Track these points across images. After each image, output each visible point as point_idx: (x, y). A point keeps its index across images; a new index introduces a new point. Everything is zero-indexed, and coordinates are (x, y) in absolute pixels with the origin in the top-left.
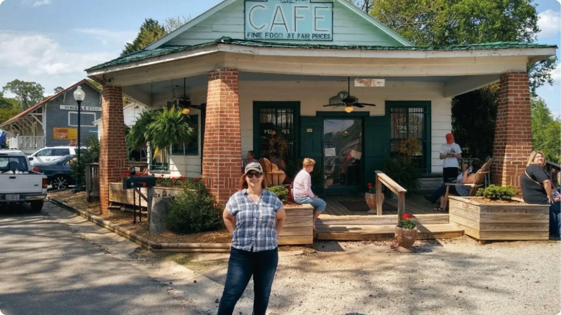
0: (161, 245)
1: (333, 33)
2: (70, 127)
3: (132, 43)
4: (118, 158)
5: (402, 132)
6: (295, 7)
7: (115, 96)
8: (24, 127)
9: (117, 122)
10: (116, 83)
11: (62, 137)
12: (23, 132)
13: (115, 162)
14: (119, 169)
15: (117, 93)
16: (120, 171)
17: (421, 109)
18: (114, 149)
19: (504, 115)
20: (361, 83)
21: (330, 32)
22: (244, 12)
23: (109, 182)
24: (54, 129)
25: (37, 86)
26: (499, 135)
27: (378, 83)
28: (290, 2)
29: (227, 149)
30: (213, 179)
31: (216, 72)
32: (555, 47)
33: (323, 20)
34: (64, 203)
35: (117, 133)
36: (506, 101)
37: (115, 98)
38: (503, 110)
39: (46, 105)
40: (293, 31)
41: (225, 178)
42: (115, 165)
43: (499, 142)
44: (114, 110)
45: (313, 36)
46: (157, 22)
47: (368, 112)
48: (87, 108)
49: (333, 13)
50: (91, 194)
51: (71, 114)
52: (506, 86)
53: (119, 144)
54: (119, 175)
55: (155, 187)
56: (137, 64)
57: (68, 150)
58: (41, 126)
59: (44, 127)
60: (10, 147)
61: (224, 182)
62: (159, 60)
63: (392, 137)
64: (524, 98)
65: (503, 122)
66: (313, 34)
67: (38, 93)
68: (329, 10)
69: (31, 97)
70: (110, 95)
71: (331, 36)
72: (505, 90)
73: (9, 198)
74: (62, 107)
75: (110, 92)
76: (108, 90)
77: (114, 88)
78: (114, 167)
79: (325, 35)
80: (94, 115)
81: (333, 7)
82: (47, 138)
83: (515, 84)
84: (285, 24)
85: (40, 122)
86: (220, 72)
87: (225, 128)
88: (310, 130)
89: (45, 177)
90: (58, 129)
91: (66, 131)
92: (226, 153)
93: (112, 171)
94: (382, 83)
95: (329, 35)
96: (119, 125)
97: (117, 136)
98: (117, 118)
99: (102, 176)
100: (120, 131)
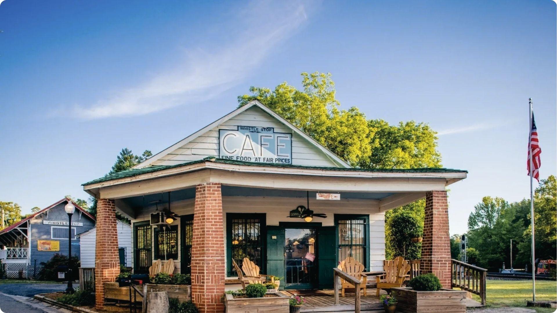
1: (292, 158)
2: (53, 240)
4: (112, 261)
5: (347, 239)
6: (261, 136)
7: (109, 207)
9: (111, 230)
10: (110, 196)
11: (45, 248)
13: (110, 265)
15: (110, 205)
16: (114, 272)
17: (362, 221)
18: (109, 253)
19: (429, 224)
20: (322, 196)
21: (289, 158)
22: (219, 138)
23: (104, 281)
24: (38, 241)
25: (15, 206)
26: (426, 239)
27: (335, 197)
28: (257, 132)
29: (212, 250)
30: (200, 276)
31: (203, 186)
32: (466, 172)
33: (284, 147)
36: (431, 213)
37: (109, 210)
38: (429, 220)
39: (31, 221)
40: (260, 156)
41: (211, 275)
43: (426, 245)
44: (108, 220)
45: (276, 161)
47: (321, 223)
49: (292, 142)
51: (53, 229)
52: (431, 202)
54: (113, 276)
56: (132, 180)
58: (27, 239)
59: (29, 240)
61: (210, 278)
63: (340, 244)
64: (444, 210)
65: (429, 229)
66: (276, 159)
68: (289, 139)
70: (105, 207)
71: (290, 161)
72: (431, 204)
74: (46, 222)
75: (105, 204)
76: (103, 202)
77: (108, 201)
78: (109, 269)
79: (285, 159)
80: (74, 230)
81: (292, 137)
82: (32, 250)
83: (438, 200)
84: (253, 150)
85: (25, 235)
86: (206, 186)
87: (210, 233)
88: (274, 237)
90: (42, 241)
91: (49, 244)
92: (211, 253)
93: (107, 272)
94: (338, 197)
95: (289, 159)
96: (113, 232)
97: (111, 242)
98: (110, 226)
99: (98, 276)
100: (113, 237)
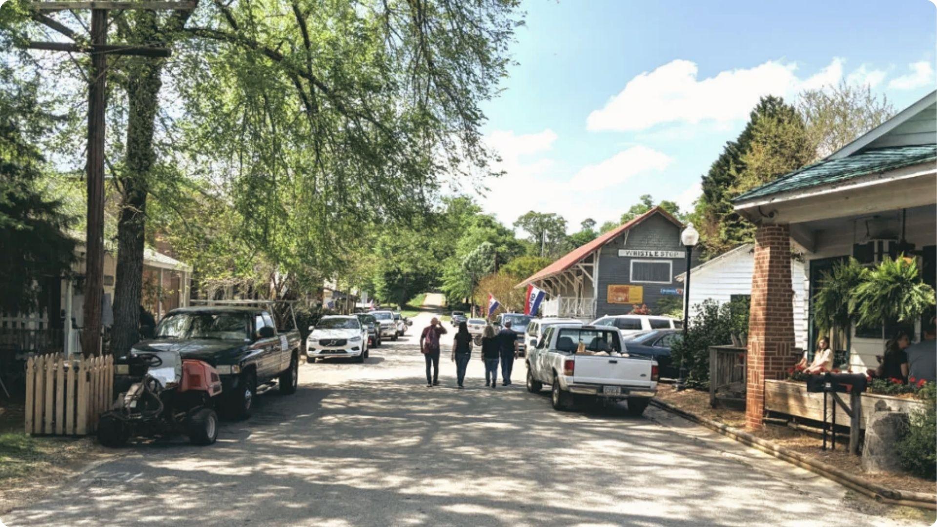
0: (899, 494)
2: (632, 284)
3: (736, 141)
4: (781, 340)
7: (779, 239)
8: (560, 282)
9: (781, 281)
10: (780, 219)
11: (620, 299)
12: (559, 290)
13: (776, 347)
14: (781, 359)
15: (781, 234)
16: (783, 361)
18: (775, 324)
23: (765, 378)
24: (609, 287)
25: (559, 219)
34: (670, 405)
35: (779, 300)
37: (779, 243)
39: (599, 252)
42: (776, 352)
44: (777, 262)
46: (782, 100)
48: (653, 253)
50: (717, 395)
51: (634, 264)
53: (783, 318)
54: (780, 369)
55: (862, 393)
56: (834, 188)
57: (639, 321)
58: (591, 282)
59: (595, 285)
60: (544, 314)
62: (880, 178)
67: (558, 229)
69: (550, 237)
70: (772, 239)
73: (608, 392)
74: (622, 253)
75: (772, 234)
76: (767, 230)
77: (777, 226)
78: (774, 354)
80: (668, 265)
82: (598, 301)
85: (587, 274)
89: (655, 363)
90: (615, 286)
91: (625, 291)
93: (771, 361)
96: (784, 286)
97: (780, 305)
98: (780, 274)
99: (753, 368)
100: (784, 296)
